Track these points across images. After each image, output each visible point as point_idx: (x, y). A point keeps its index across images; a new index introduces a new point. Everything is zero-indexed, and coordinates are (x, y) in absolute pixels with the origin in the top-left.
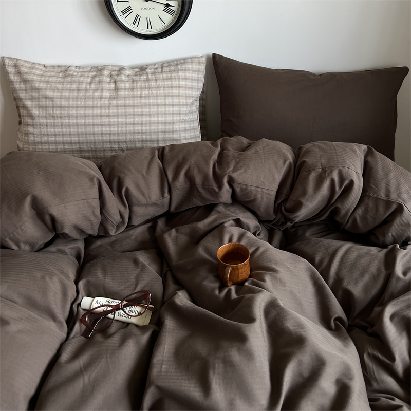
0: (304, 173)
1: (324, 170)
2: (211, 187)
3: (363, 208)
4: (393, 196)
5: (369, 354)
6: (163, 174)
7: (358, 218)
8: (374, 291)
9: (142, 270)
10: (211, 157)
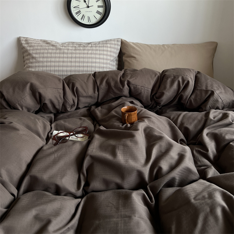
0: (165, 79)
1: (175, 77)
2: (119, 87)
3: (195, 95)
4: (209, 88)
5: (196, 150)
6: (95, 82)
7: (192, 100)
8: (199, 127)
9: (84, 121)
10: (119, 74)
